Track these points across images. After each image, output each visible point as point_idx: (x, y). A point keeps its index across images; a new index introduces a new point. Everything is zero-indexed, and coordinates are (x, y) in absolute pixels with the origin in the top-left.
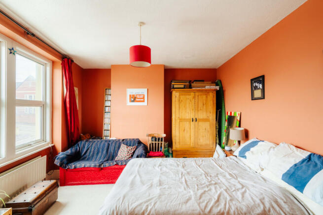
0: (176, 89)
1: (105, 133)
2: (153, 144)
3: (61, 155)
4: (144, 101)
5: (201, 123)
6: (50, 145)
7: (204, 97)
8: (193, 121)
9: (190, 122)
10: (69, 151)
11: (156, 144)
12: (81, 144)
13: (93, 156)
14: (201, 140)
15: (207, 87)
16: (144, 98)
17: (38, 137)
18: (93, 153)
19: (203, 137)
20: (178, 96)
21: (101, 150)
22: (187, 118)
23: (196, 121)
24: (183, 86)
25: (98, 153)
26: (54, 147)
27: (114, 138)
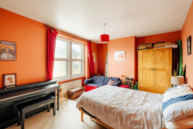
0: (140, 50)
1: (106, 74)
2: (126, 81)
3: (86, 80)
4: (123, 58)
5: (158, 72)
6: (84, 76)
7: (162, 54)
8: (152, 70)
9: (150, 70)
10: (89, 79)
11: (128, 81)
12: (94, 77)
13: (98, 83)
14: (159, 83)
15: (166, 47)
16: (123, 56)
17: (80, 72)
18: (98, 82)
19: (160, 81)
20: (141, 54)
21: (101, 81)
22: (148, 68)
23: (155, 70)
24: (145, 48)
25: (100, 82)
26: (85, 77)
27: (109, 76)
